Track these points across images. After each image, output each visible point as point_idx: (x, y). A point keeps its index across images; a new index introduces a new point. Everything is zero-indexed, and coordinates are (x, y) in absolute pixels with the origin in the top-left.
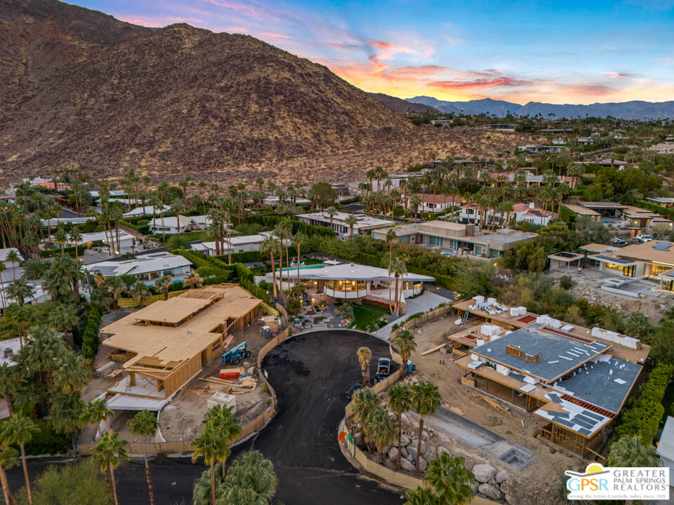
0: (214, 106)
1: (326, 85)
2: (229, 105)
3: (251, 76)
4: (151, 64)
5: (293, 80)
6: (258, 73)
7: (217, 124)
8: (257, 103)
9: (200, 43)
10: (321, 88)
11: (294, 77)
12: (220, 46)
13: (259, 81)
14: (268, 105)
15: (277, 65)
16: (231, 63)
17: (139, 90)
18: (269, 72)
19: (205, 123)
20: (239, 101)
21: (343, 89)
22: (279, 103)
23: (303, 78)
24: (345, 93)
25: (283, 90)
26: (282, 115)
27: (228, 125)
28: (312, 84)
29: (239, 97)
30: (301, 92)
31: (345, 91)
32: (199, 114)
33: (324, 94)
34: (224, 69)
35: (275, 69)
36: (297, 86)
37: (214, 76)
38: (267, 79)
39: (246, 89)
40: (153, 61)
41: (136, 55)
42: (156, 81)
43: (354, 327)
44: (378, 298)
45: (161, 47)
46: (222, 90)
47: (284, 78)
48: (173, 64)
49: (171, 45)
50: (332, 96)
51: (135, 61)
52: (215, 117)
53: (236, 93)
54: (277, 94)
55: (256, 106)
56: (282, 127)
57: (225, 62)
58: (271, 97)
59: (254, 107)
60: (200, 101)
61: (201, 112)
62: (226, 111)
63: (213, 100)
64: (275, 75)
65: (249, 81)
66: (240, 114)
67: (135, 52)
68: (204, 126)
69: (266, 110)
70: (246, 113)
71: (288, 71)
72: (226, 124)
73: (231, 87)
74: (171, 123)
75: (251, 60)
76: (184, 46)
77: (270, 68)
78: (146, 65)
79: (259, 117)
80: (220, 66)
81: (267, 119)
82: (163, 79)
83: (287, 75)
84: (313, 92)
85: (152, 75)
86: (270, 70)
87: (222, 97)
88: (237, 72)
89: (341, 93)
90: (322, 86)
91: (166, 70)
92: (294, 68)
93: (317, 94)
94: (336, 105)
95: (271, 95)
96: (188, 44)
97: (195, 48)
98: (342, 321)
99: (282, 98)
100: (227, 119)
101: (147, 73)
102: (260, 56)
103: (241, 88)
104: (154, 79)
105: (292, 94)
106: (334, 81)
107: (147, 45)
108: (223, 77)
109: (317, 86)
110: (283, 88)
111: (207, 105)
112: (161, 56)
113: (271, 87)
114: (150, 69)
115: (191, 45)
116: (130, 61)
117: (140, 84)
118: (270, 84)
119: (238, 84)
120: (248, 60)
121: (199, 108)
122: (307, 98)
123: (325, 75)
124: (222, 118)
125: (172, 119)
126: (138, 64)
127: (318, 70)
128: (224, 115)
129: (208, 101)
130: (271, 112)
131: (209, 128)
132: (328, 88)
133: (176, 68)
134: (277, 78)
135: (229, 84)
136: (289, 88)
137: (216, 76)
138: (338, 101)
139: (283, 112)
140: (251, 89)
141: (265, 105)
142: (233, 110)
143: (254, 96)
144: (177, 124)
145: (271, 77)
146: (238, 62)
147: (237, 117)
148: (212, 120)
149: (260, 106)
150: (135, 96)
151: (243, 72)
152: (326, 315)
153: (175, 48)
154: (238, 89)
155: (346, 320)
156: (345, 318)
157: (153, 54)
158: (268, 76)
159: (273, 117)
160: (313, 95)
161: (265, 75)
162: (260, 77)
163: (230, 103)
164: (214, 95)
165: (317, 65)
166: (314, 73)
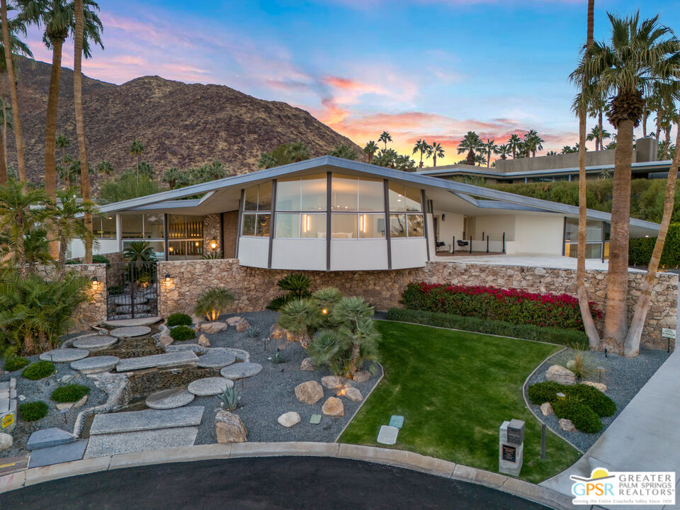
0: (175, 143)
1: (308, 128)
2: (192, 143)
3: (221, 115)
4: (114, 112)
5: (269, 121)
6: (229, 111)
7: (175, 161)
8: (226, 141)
9: (171, 93)
10: (302, 130)
11: (270, 118)
12: (192, 94)
13: (230, 119)
14: (239, 143)
15: (251, 106)
16: (200, 103)
17: (95, 136)
18: (242, 112)
19: (161, 159)
20: (205, 139)
21: (326, 133)
22: (252, 142)
23: (281, 119)
24: (328, 137)
25: (257, 129)
26: (255, 154)
27: (189, 162)
28: (290, 126)
29: (205, 135)
30: (278, 132)
31: (328, 135)
32: (155, 151)
33: (305, 136)
34: (191, 109)
35: (249, 109)
36: (273, 126)
37: (179, 115)
38: (238, 118)
39: (214, 127)
40: (117, 109)
41: (98, 103)
42: (116, 128)
43: (388, 433)
44: (494, 272)
45: (127, 96)
46: (186, 128)
47: (259, 118)
48: (138, 111)
49: (138, 95)
50: (313, 138)
51: (95, 109)
52: (174, 154)
53: (203, 131)
54: (250, 132)
55: (225, 144)
56: (254, 165)
57: (194, 103)
58: (242, 136)
59: (222, 145)
60: (159, 138)
61: (159, 149)
62: (188, 149)
63: (174, 137)
64: (249, 115)
65: (218, 120)
66: (205, 151)
67: (98, 100)
68: (159, 162)
69: (235, 148)
70: (211, 151)
71: (265, 112)
72: (187, 160)
73: (197, 125)
74: (119, 159)
75: (223, 100)
76: (154, 96)
77: (243, 108)
78: (108, 113)
79: (226, 154)
80: (187, 107)
81: (237, 156)
82: (125, 126)
83: (263, 115)
84: (292, 133)
85: (114, 122)
86: (244, 110)
87: (185, 134)
88: (206, 112)
89: (324, 136)
90: (303, 128)
91: (129, 118)
92: (271, 109)
93: (297, 135)
94: (318, 146)
95: (243, 133)
96: (158, 94)
97: (165, 97)
98: (309, 389)
99: (256, 136)
100: (188, 156)
101: (107, 120)
102: (233, 97)
103: (208, 126)
104: (114, 126)
105: (267, 133)
106: (316, 124)
107: (113, 94)
108: (189, 116)
109: (297, 128)
110: (257, 127)
111: (167, 142)
112: (126, 104)
113: (243, 126)
114: (111, 116)
115: (160, 95)
116: (91, 108)
117: (98, 131)
118: (243, 123)
119: (206, 123)
120: (219, 101)
121: (157, 144)
122: (285, 138)
123: (305, 118)
124: (182, 155)
125: (122, 155)
126: (99, 111)
127: (298, 113)
128: (185, 153)
129: (169, 138)
130: (241, 150)
131: (166, 165)
132: (308, 131)
133: (141, 115)
134: (251, 117)
135: (196, 122)
136: (264, 127)
137: (181, 115)
138: (320, 143)
139: (255, 151)
140: (219, 127)
141: (235, 143)
142: (197, 147)
143: (223, 134)
144: (127, 160)
145: (244, 116)
146: (207, 102)
147: (201, 155)
148: (169, 156)
149: (229, 144)
150: (90, 142)
151: (213, 111)
152: (219, 355)
153: (143, 97)
154: (205, 127)
155: (332, 381)
156: (323, 370)
157: (117, 102)
158: (241, 115)
159: (244, 155)
160: (292, 136)
161: (236, 114)
162: (231, 115)
163: (194, 141)
164: (176, 133)
165: (296, 109)
166: (293, 115)
